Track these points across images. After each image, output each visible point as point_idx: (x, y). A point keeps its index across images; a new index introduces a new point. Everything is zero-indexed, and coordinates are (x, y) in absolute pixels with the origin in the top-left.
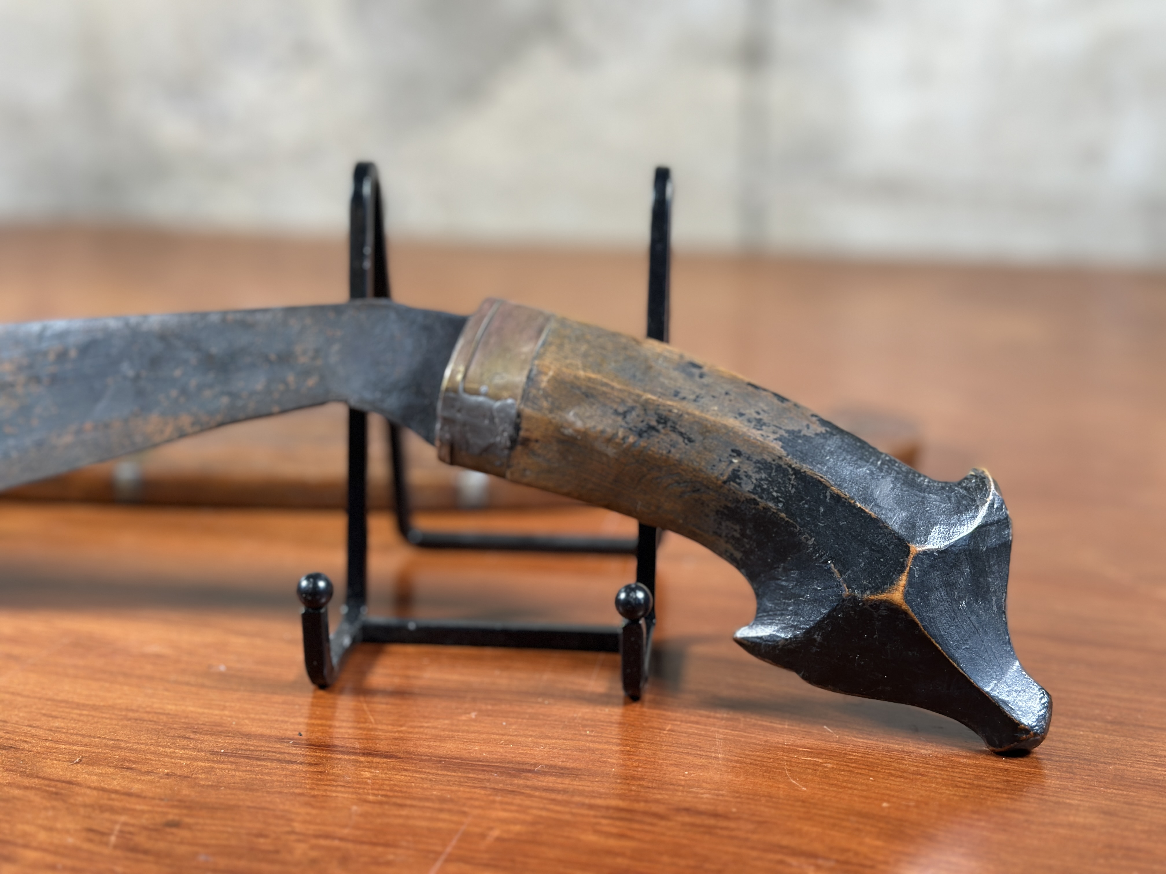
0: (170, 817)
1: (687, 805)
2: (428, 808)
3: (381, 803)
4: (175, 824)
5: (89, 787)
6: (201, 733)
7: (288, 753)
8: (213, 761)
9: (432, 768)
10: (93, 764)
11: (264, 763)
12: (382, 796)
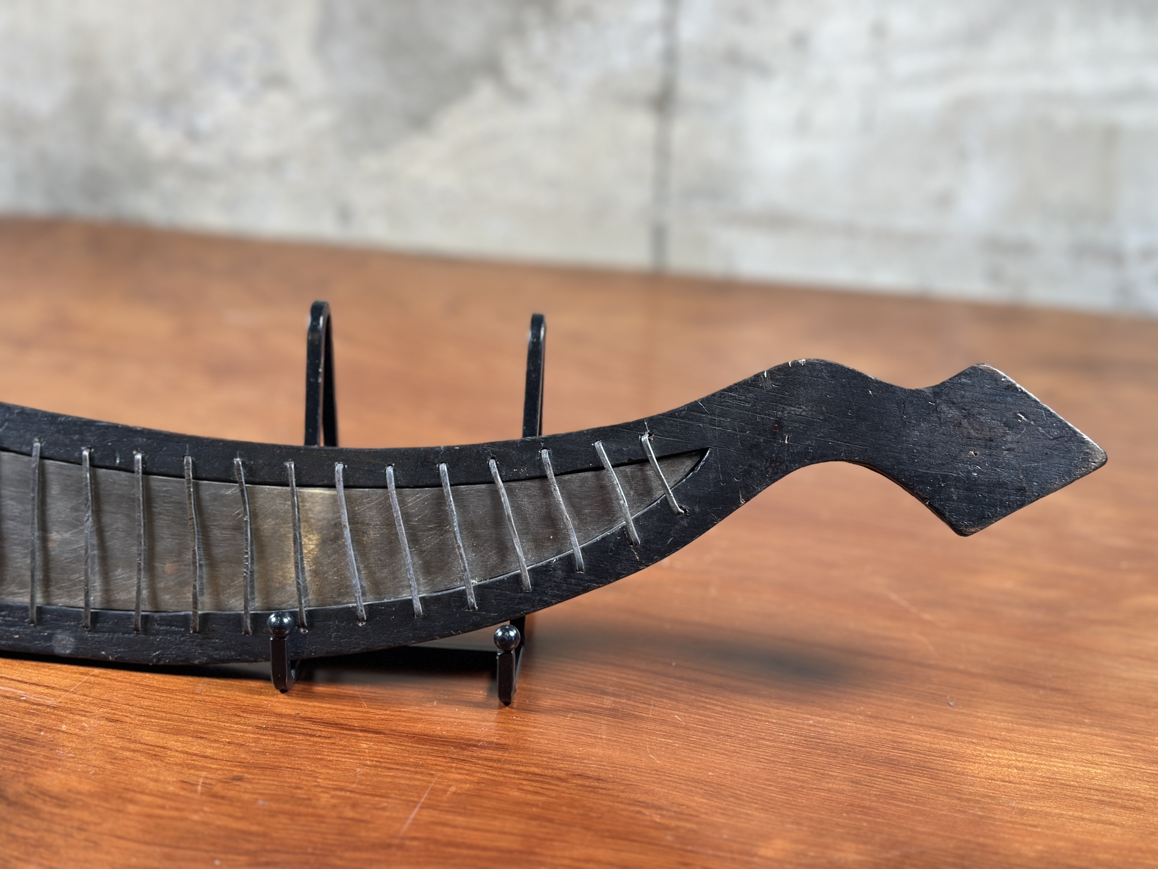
0: (235, 774)
1: (580, 772)
2: (408, 770)
3: (376, 766)
4: (240, 779)
5: (177, 751)
6: (247, 713)
7: (310, 729)
8: (258, 733)
9: (408, 742)
10: (177, 734)
11: (294, 736)
12: (376, 761)
